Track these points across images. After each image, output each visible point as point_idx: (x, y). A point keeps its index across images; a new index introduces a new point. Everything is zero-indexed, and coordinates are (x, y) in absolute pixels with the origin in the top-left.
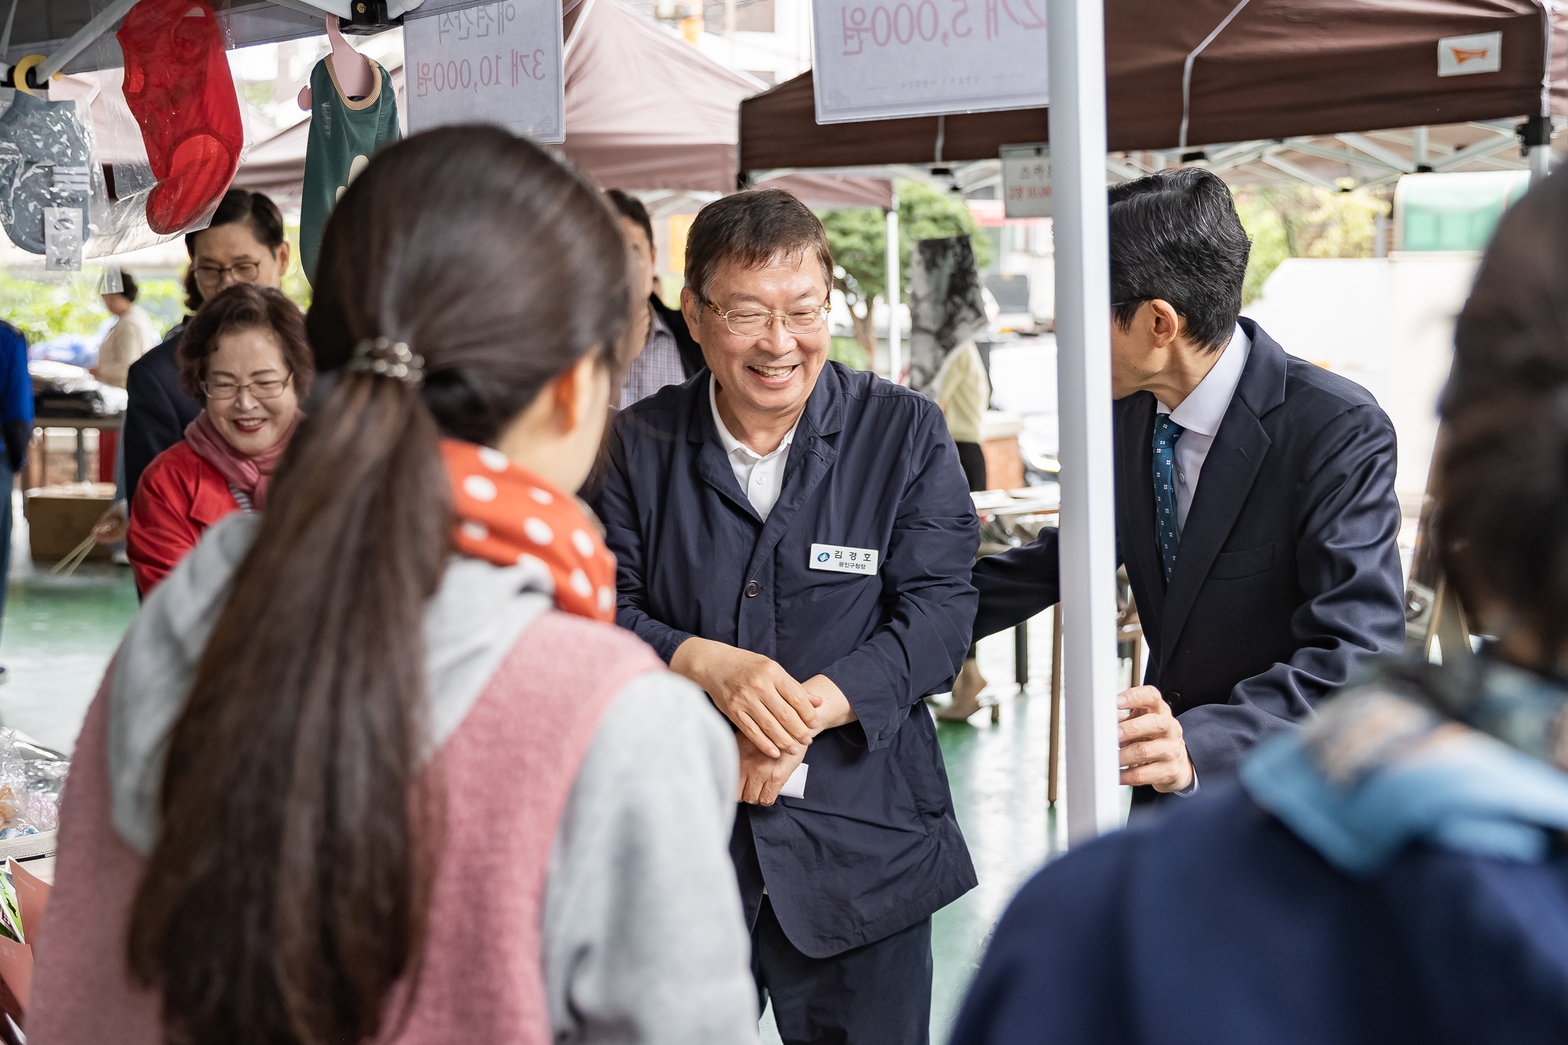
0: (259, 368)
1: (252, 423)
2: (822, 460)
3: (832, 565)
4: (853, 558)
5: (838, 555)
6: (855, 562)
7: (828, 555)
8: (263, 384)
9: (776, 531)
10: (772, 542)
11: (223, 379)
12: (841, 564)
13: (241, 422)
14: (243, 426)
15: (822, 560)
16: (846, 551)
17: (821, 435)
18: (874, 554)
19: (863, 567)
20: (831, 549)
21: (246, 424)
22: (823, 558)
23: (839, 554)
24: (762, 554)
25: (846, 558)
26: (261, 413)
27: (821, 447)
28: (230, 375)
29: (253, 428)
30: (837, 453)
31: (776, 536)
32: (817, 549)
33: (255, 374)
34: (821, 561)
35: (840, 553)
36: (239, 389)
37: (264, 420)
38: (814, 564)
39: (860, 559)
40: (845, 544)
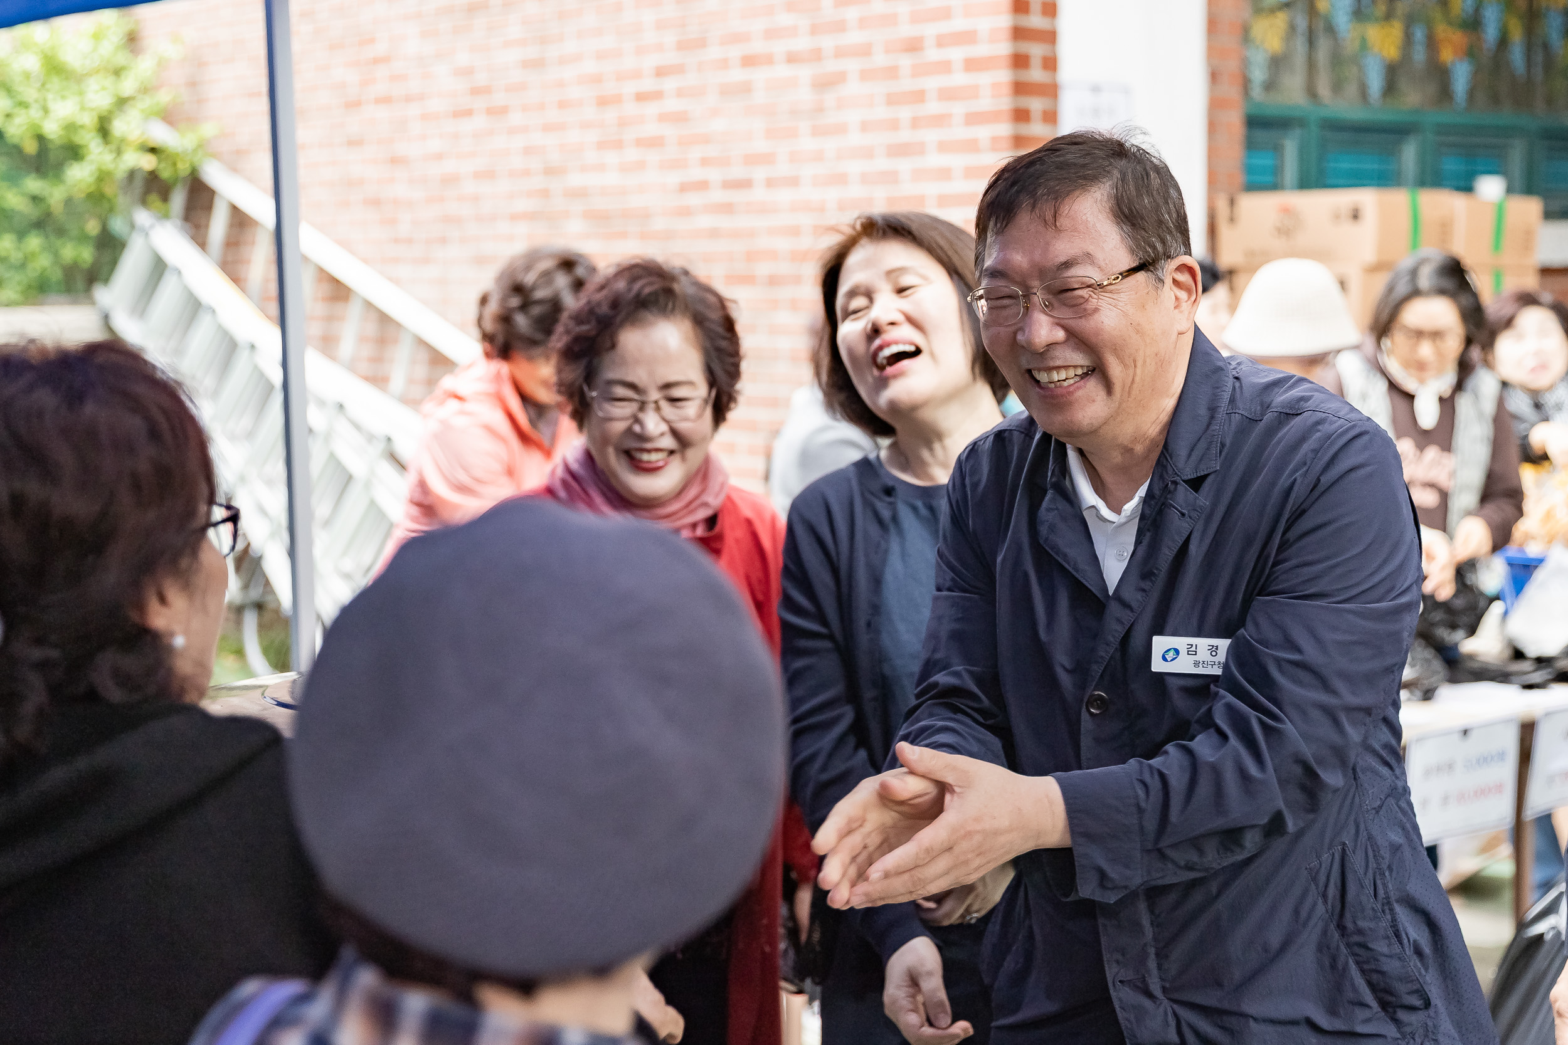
0: (673, 378)
1: (654, 457)
2: (1183, 515)
3: (1184, 665)
5: (1192, 651)
7: (1177, 651)
8: (673, 400)
9: (1119, 621)
10: (1114, 636)
11: (620, 391)
12: (1197, 663)
13: (638, 455)
14: (641, 461)
15: (1169, 659)
16: (1202, 643)
17: (1186, 478)
20: (1181, 642)
21: (645, 457)
22: (1171, 654)
23: (1193, 649)
24: (1103, 654)
25: (1203, 654)
26: (668, 442)
27: (1183, 495)
28: (632, 386)
29: (654, 465)
31: (1119, 628)
33: (667, 386)
35: (1194, 646)
36: (643, 406)
37: (672, 452)
38: (1158, 665)
40: (1199, 634)
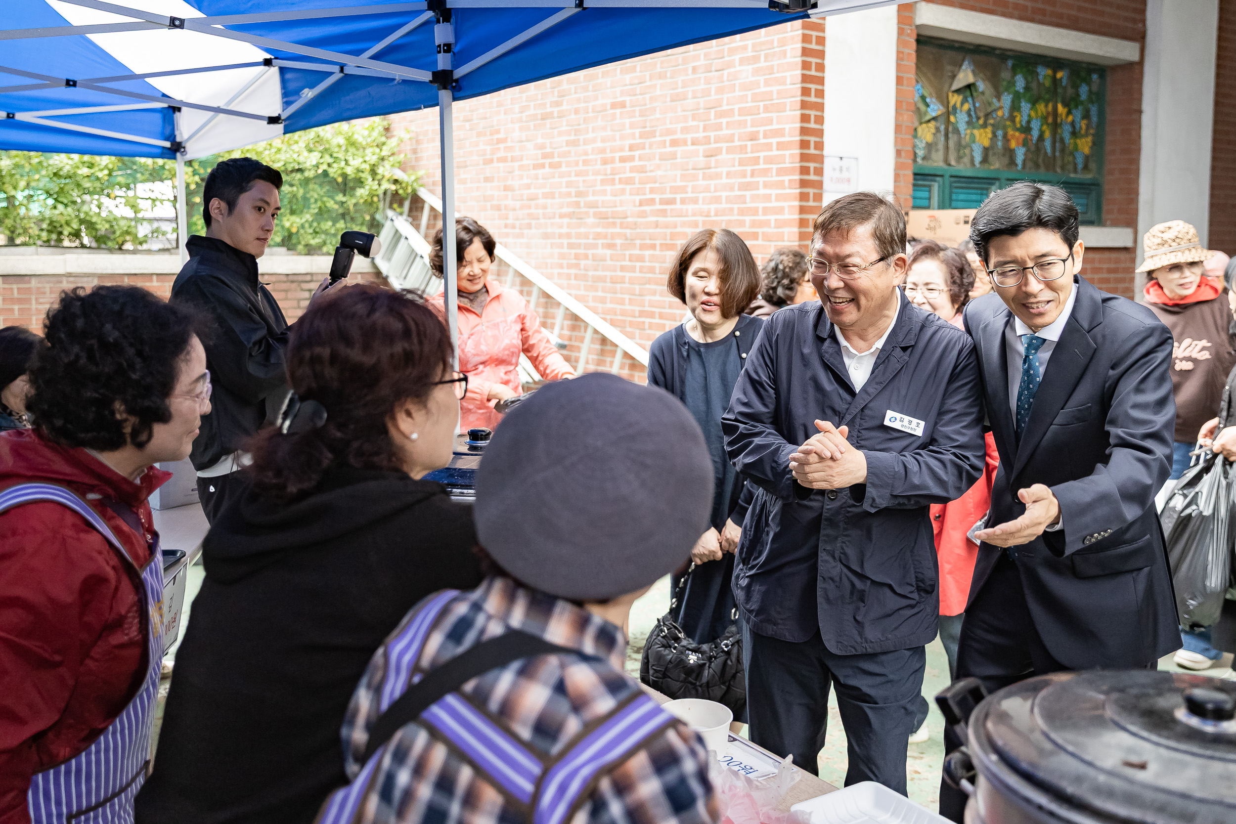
2: (898, 361)
5: (902, 420)
7: (896, 419)
9: (865, 399)
10: (861, 405)
12: (902, 426)
16: (907, 418)
17: (900, 346)
18: (922, 423)
22: (893, 420)
25: (906, 423)
27: (899, 353)
31: (864, 402)
38: (887, 422)
39: (914, 425)
40: (907, 414)
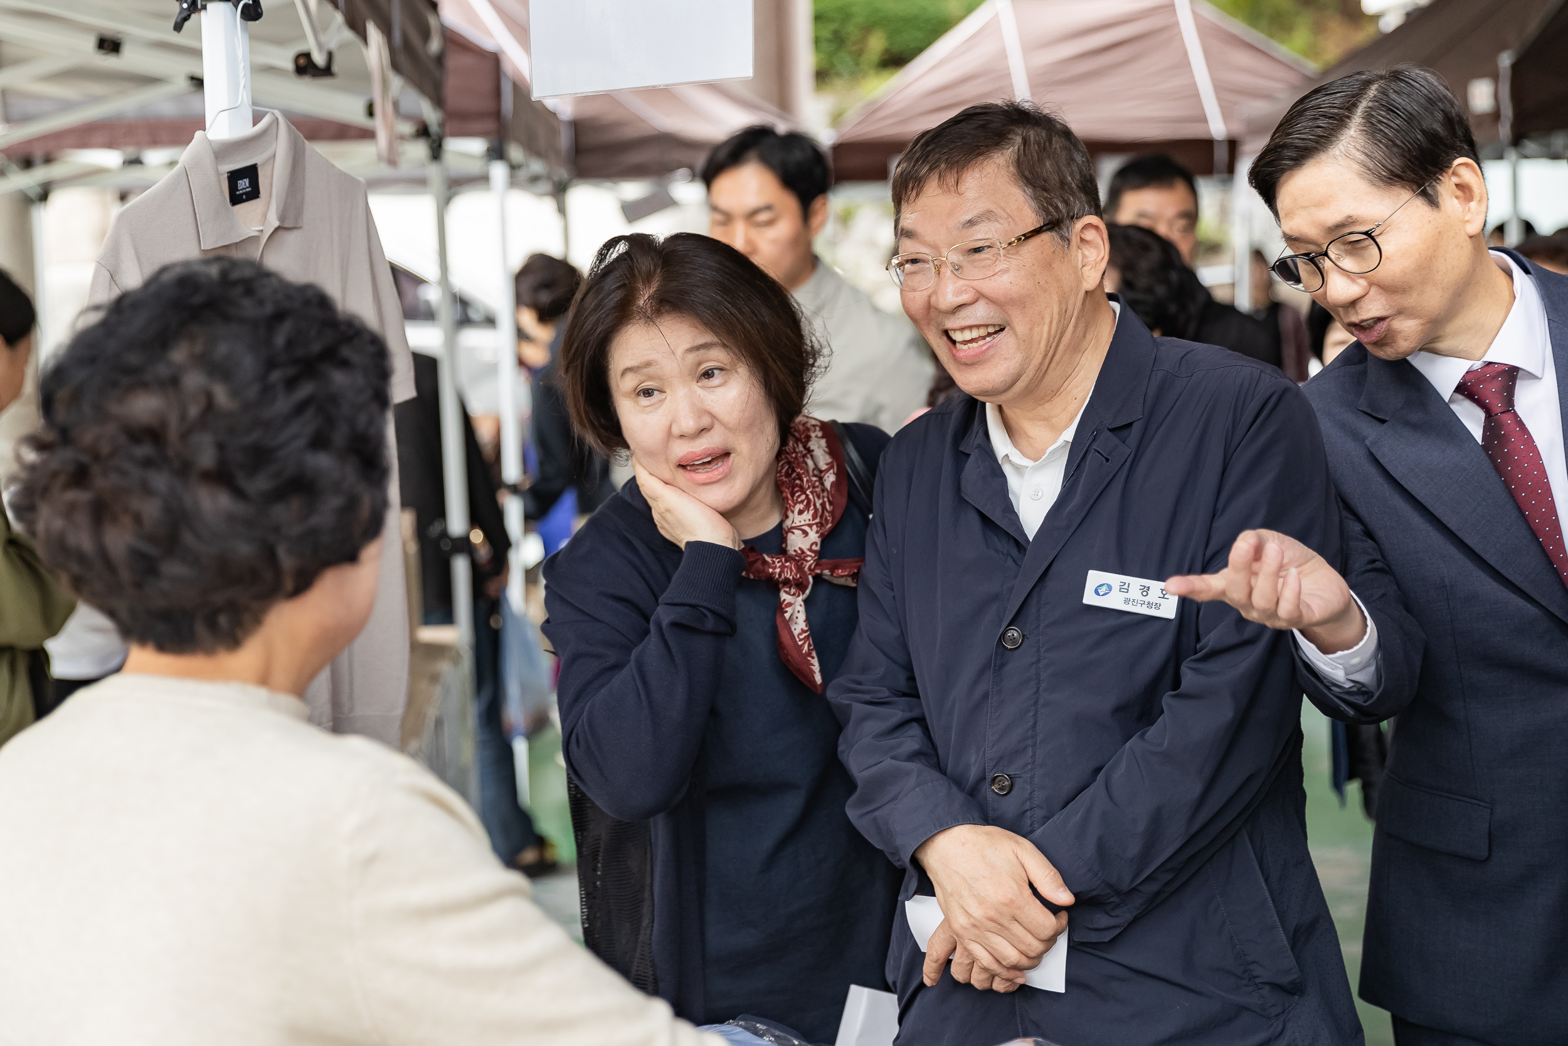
4: (1145, 593)
6: (1146, 599)
19: (1158, 606)
30: (1125, 451)
32: (1095, 578)
34: (1099, 595)
